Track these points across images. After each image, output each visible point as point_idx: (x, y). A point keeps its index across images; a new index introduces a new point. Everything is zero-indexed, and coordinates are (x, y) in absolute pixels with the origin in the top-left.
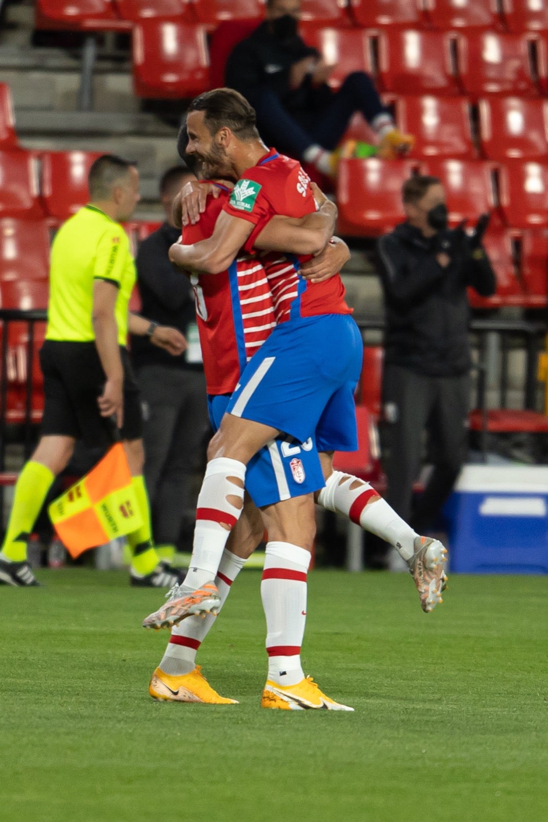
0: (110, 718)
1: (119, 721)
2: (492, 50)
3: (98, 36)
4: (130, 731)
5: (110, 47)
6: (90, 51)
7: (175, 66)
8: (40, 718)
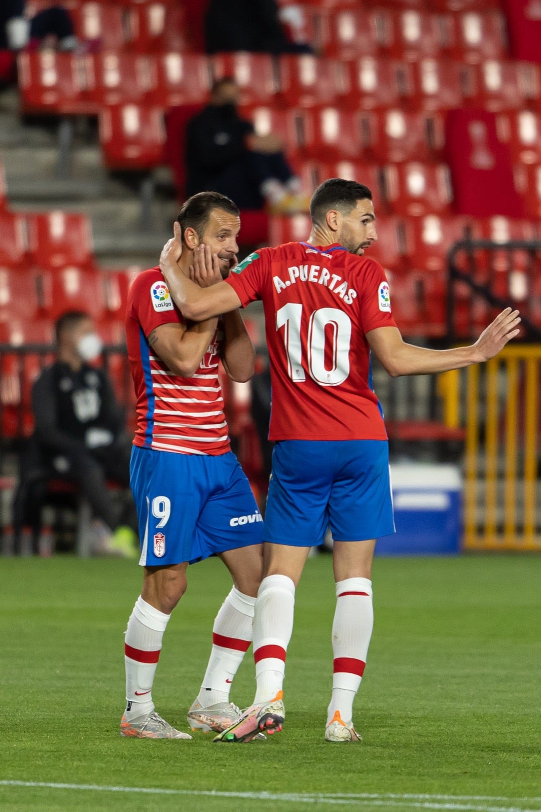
0: (90, 679)
1: (98, 681)
2: (396, 125)
3: (73, 118)
4: (108, 689)
5: (82, 127)
6: (65, 132)
7: (136, 141)
8: (33, 679)
